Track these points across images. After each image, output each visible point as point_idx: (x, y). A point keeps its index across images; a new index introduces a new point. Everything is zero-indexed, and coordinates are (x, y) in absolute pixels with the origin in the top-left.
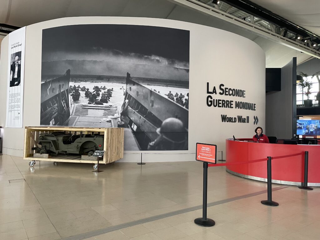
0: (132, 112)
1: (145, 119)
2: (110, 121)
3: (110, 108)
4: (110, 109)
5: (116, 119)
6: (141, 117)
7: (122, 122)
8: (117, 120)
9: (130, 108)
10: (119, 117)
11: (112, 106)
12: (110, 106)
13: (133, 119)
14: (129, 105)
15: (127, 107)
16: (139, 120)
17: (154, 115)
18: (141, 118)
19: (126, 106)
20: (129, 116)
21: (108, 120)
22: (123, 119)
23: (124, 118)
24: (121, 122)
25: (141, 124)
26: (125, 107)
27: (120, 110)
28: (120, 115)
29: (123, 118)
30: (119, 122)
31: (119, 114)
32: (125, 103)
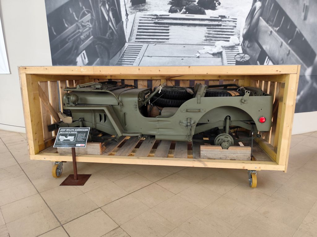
0: (266, 32)
1: (289, 48)
2: (219, 54)
3: (220, 23)
4: (220, 25)
5: (232, 48)
6: (282, 43)
7: (246, 55)
8: (235, 52)
9: (263, 23)
10: (239, 45)
11: (224, 17)
12: (220, 18)
13: (268, 48)
14: (261, 15)
15: (258, 20)
16: (279, 51)
17: (305, 39)
18: (283, 47)
19: (256, 17)
20: (261, 42)
21: (215, 50)
22: (248, 50)
23: (251, 47)
24: (242, 55)
25: (282, 60)
26: (254, 20)
27: (242, 27)
28: (242, 39)
29: (248, 47)
30: (238, 56)
31: (239, 38)
32: (255, 9)
